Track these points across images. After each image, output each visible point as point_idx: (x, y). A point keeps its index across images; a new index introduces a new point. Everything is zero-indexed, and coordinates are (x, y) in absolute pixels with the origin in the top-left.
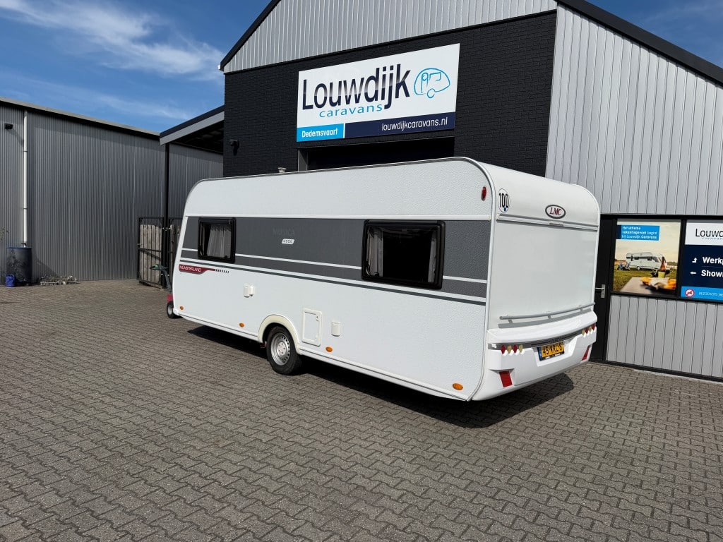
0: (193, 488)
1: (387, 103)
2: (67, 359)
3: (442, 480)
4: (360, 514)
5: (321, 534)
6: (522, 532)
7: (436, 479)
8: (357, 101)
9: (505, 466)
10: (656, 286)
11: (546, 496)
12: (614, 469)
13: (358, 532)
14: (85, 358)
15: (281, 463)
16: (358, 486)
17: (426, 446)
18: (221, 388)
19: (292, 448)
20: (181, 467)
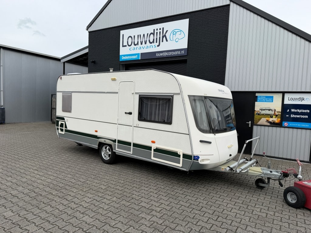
0: (71, 208)
1: (158, 44)
2: (19, 155)
3: (178, 204)
4: (143, 218)
5: (125, 226)
6: (211, 224)
7: (176, 203)
8: (145, 43)
9: (206, 197)
10: (272, 122)
11: (223, 210)
12: (251, 198)
13: (141, 226)
14: (27, 155)
15: (110, 197)
16: (143, 206)
17: (172, 189)
18: (86, 167)
19: (116, 191)
20: (67, 200)
